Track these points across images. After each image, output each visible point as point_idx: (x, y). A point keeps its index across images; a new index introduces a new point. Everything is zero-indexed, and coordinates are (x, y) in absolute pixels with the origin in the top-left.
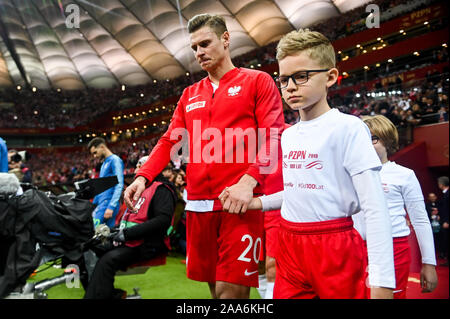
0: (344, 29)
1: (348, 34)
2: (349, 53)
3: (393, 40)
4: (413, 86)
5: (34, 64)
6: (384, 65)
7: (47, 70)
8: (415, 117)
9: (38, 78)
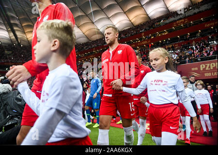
0: (152, 26)
1: (153, 28)
2: (154, 35)
3: (170, 31)
4: (177, 49)
5: (21, 34)
6: (166, 41)
7: (28, 37)
8: (178, 62)
9: (24, 41)
